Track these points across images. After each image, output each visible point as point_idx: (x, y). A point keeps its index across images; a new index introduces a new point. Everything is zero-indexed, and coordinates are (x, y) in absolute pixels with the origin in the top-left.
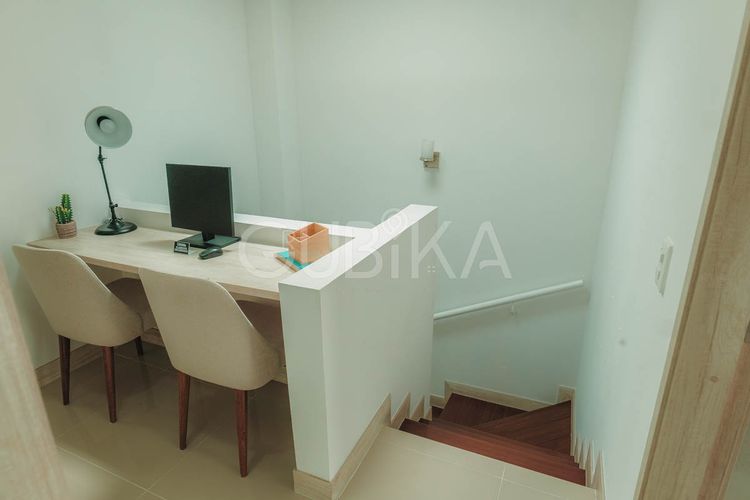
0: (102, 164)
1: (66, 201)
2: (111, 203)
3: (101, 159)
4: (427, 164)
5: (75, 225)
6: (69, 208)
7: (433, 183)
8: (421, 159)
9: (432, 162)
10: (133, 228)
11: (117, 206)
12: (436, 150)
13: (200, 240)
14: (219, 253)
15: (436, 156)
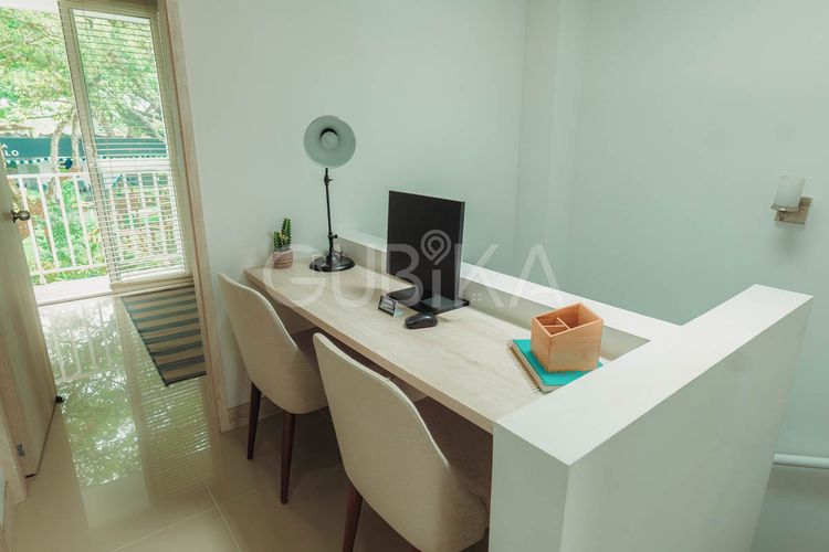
0: (327, 186)
1: (286, 226)
2: (330, 233)
3: (327, 180)
4: (783, 216)
5: (291, 254)
6: (288, 235)
7: (788, 247)
8: (774, 207)
9: (793, 214)
10: (349, 265)
11: (336, 236)
12: (803, 195)
13: (416, 298)
14: (432, 323)
15: (804, 204)
